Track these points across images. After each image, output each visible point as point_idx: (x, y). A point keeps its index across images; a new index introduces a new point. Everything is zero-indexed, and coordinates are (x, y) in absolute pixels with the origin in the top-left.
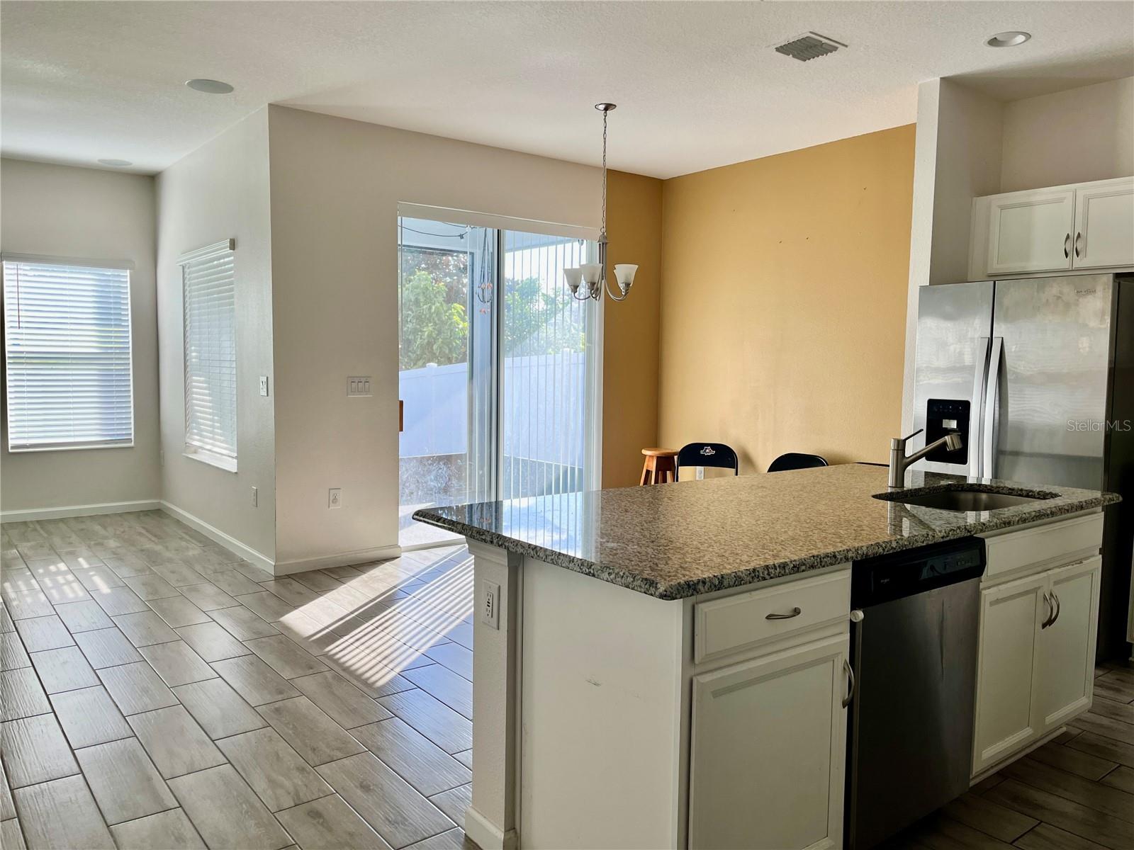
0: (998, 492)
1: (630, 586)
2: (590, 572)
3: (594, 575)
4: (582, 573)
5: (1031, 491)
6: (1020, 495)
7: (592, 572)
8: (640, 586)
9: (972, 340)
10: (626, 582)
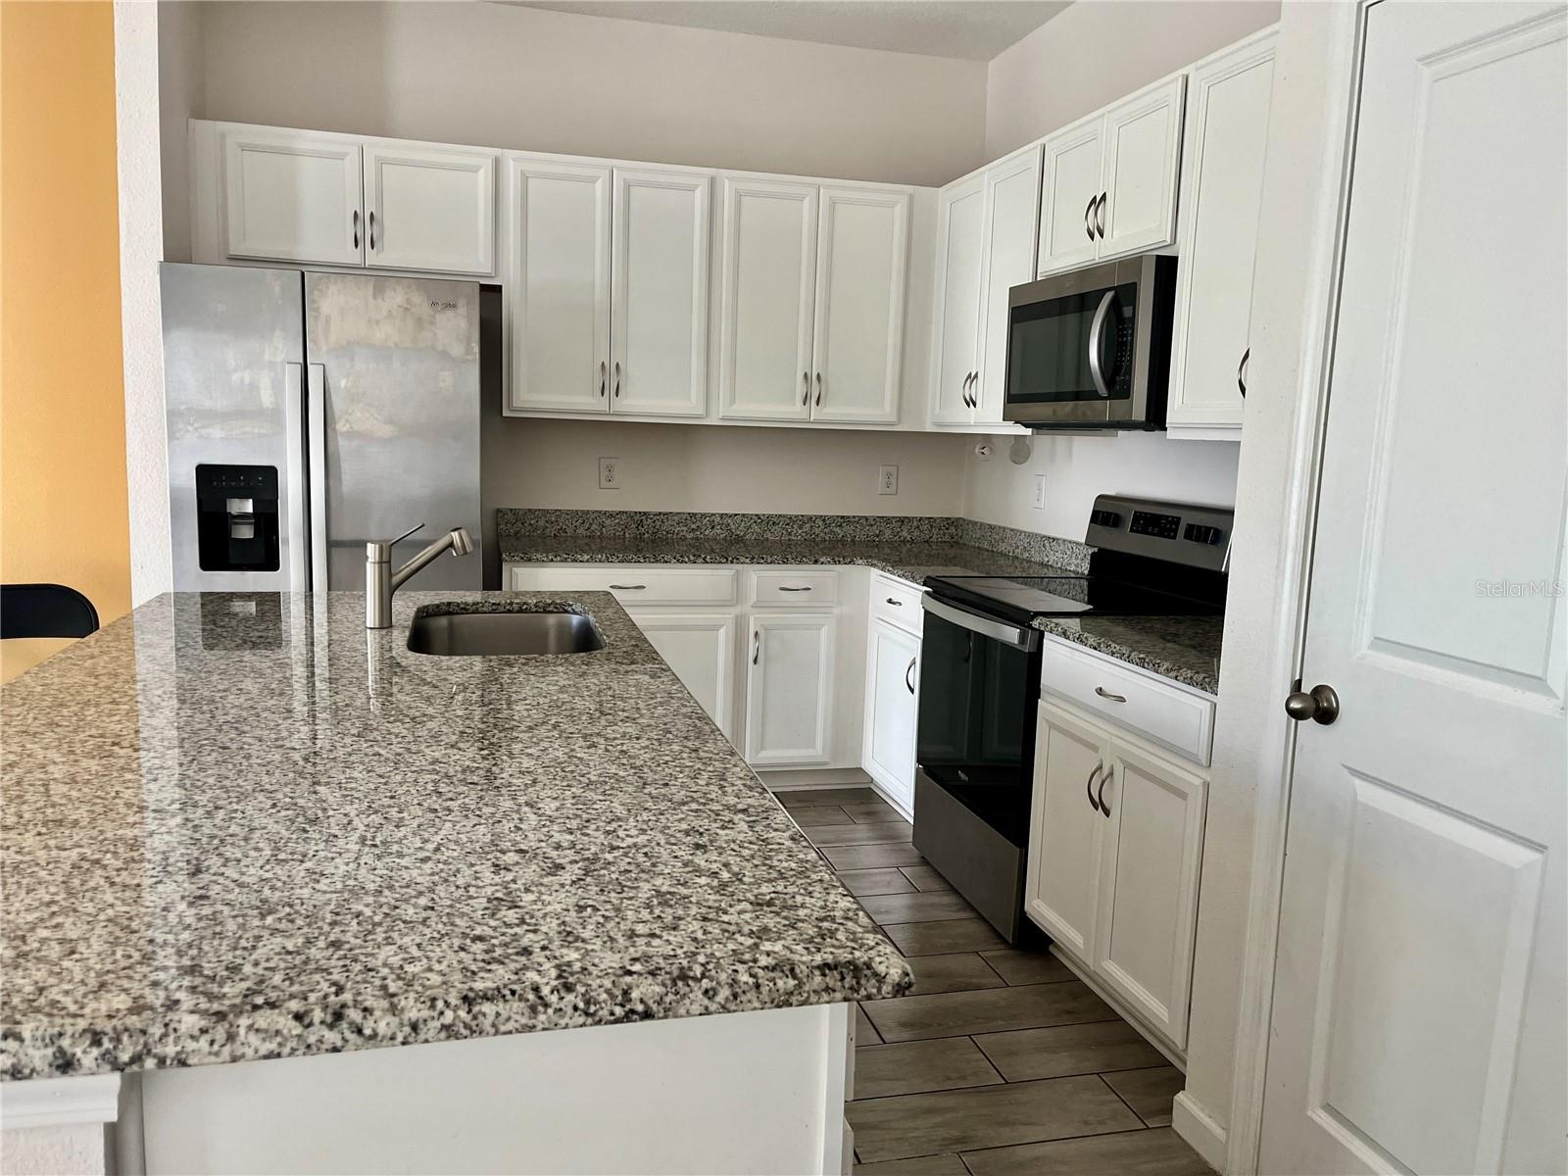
4: (599, 1022)
8: (828, 989)
9: (272, 365)
10: (776, 995)
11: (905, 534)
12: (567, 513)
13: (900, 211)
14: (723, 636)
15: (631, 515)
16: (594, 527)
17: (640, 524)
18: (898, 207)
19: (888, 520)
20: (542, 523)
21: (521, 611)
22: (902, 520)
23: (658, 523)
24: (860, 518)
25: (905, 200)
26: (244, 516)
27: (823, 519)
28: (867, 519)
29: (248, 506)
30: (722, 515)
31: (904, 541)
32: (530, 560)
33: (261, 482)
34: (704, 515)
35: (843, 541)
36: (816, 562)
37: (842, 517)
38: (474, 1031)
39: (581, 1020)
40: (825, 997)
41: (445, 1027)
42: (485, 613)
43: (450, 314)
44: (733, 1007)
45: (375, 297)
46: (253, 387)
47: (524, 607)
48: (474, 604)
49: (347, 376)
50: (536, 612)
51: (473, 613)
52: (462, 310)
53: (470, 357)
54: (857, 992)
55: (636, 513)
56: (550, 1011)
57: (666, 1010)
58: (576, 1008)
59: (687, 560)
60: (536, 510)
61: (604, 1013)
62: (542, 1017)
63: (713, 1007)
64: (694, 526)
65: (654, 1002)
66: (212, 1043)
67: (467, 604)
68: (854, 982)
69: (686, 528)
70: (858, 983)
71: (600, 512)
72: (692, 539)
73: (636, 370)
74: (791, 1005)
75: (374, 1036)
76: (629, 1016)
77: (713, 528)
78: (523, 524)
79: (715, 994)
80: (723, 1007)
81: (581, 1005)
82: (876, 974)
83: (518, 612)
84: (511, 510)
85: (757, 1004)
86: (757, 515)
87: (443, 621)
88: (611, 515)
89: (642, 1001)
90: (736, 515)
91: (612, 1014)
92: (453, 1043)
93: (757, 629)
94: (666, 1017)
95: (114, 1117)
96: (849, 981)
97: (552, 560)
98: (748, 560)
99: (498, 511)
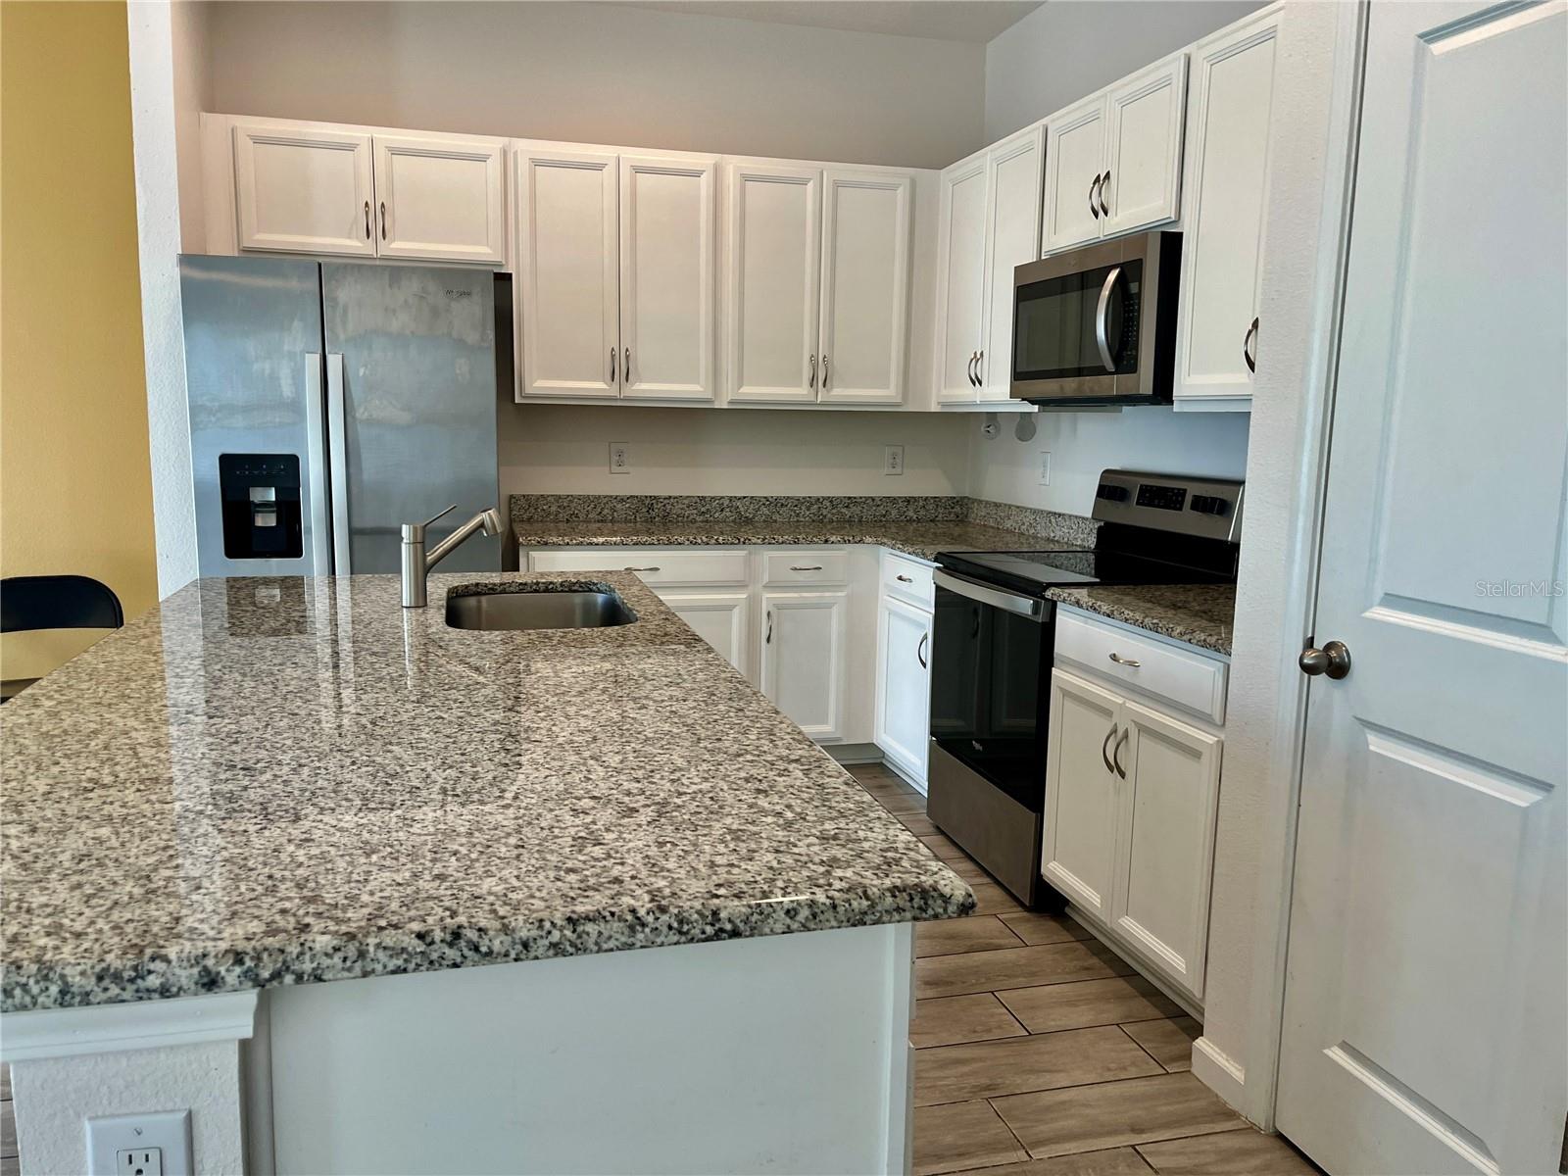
0: (504, 592)
1: (867, 919)
2: (722, 930)
3: (735, 934)
4: (692, 940)
5: (551, 583)
6: (536, 591)
7: (728, 927)
8: (899, 909)
9: (291, 355)
10: (851, 915)
11: (911, 513)
12: (579, 498)
13: (901, 195)
14: (737, 618)
15: (641, 499)
16: (606, 511)
17: (651, 508)
18: (900, 190)
19: (894, 500)
20: (554, 509)
21: (547, 590)
22: (908, 500)
23: (669, 507)
24: (867, 498)
25: (907, 182)
26: (266, 505)
27: (831, 500)
28: (873, 499)
29: (271, 495)
30: (731, 499)
31: (910, 521)
32: (546, 544)
33: (284, 470)
34: (713, 498)
35: (850, 521)
36: (826, 541)
37: (850, 498)
38: (580, 949)
39: (676, 938)
40: (896, 916)
41: (553, 945)
42: (512, 593)
43: (465, 301)
44: (812, 926)
45: (390, 286)
46: (274, 378)
47: (550, 587)
48: (501, 584)
49: (366, 366)
50: (562, 591)
51: (500, 593)
52: (476, 298)
53: (486, 345)
54: (925, 911)
55: (646, 497)
56: (647, 930)
57: (752, 929)
58: (670, 927)
59: (700, 541)
60: (548, 496)
61: (696, 932)
62: (640, 936)
63: (795, 926)
64: (703, 509)
65: (741, 921)
66: (345, 960)
67: (495, 585)
68: (922, 902)
69: (695, 511)
70: (926, 903)
71: (611, 497)
72: (702, 522)
73: (643, 356)
74: (865, 924)
75: (490, 953)
76: (718, 935)
77: (722, 510)
78: (535, 509)
79: (796, 914)
80: (804, 926)
81: (675, 925)
82: (942, 895)
83: (544, 592)
84: (524, 496)
85: (834, 923)
86: (765, 498)
87: (472, 601)
88: (622, 500)
89: (730, 921)
90: (745, 497)
91: (703, 932)
92: (560, 960)
93: (770, 610)
94: (752, 935)
95: (248, 1033)
96: (917, 901)
97: (568, 544)
98: (759, 541)
99: (511, 497)
